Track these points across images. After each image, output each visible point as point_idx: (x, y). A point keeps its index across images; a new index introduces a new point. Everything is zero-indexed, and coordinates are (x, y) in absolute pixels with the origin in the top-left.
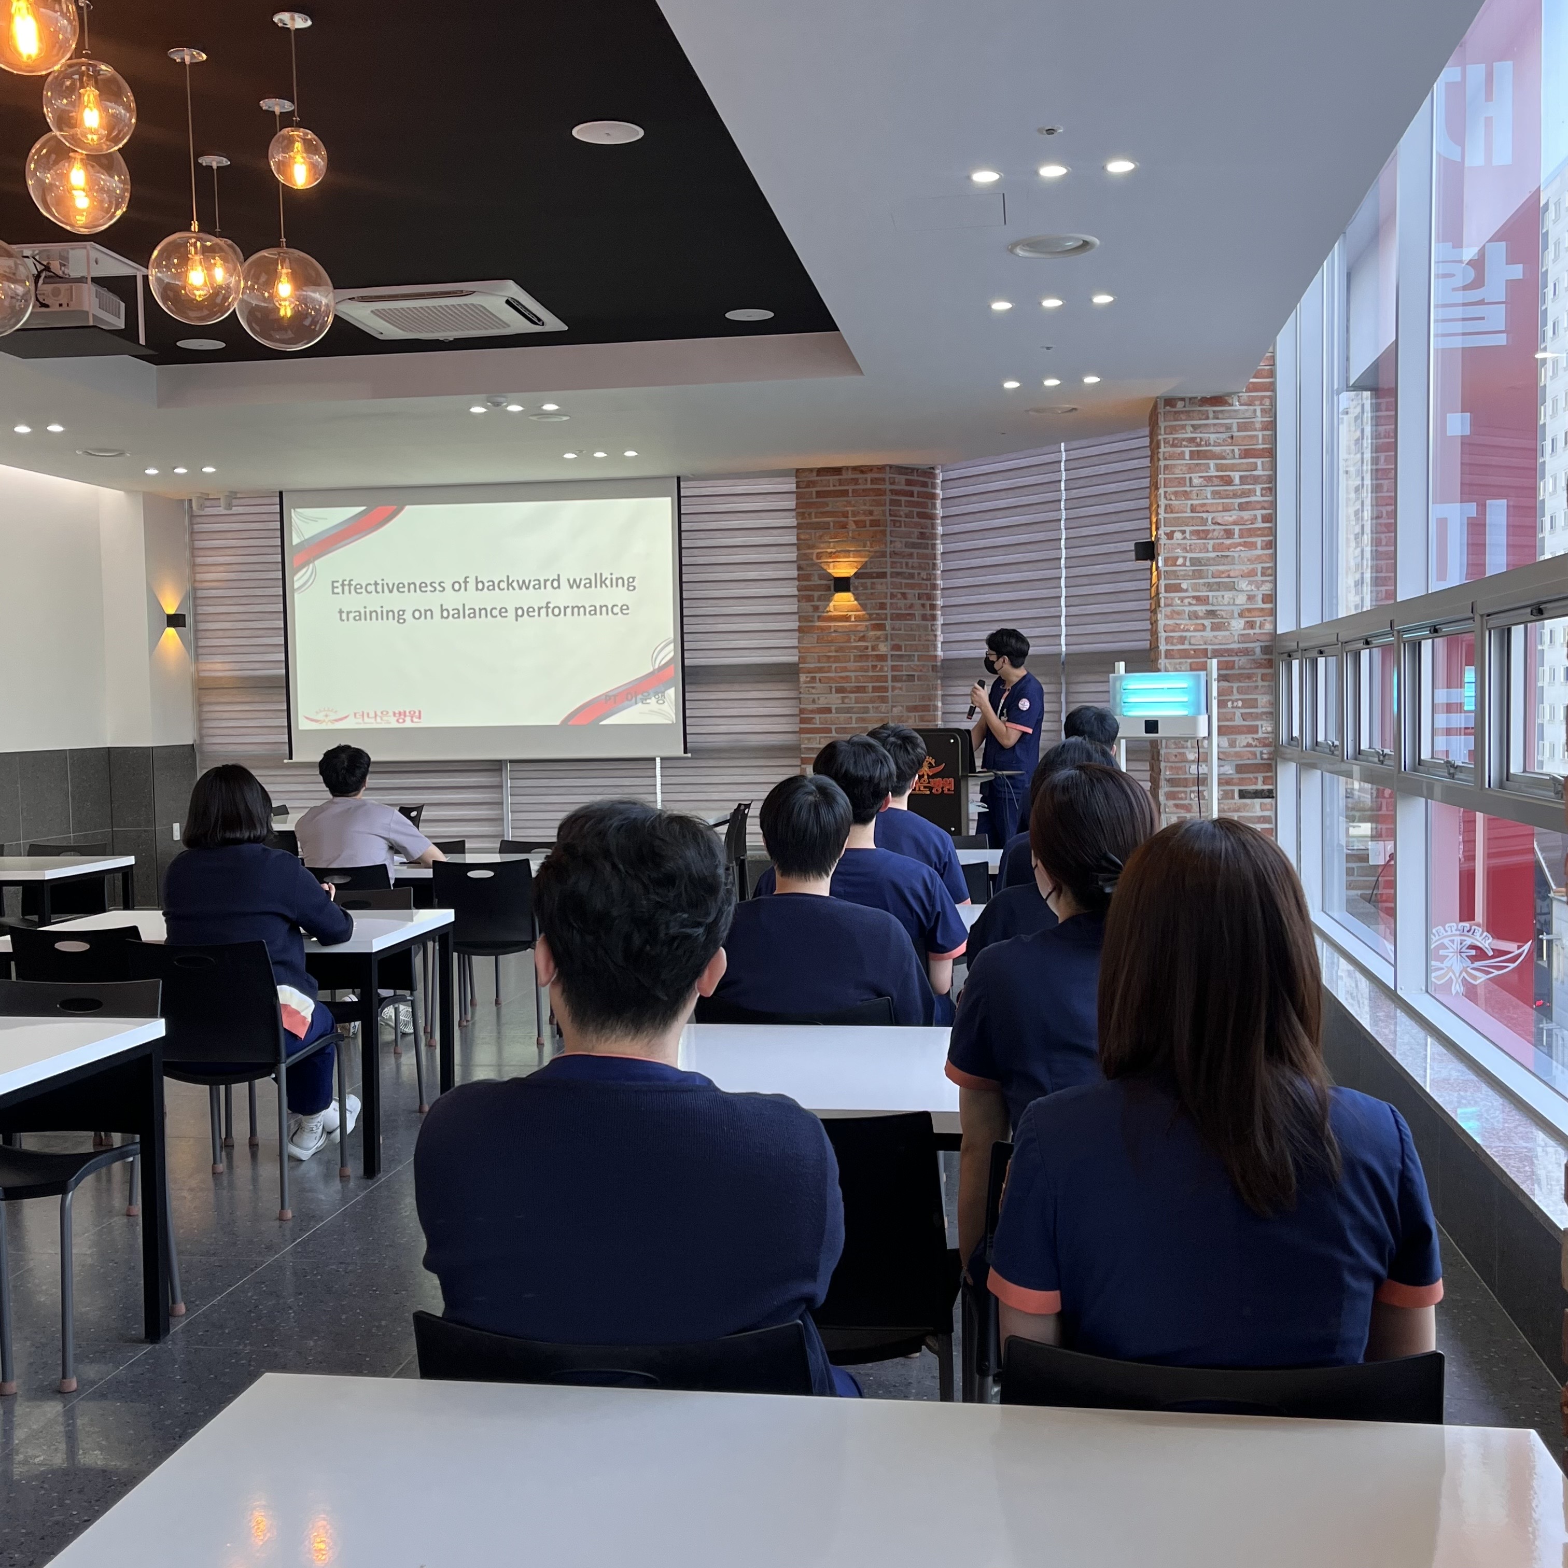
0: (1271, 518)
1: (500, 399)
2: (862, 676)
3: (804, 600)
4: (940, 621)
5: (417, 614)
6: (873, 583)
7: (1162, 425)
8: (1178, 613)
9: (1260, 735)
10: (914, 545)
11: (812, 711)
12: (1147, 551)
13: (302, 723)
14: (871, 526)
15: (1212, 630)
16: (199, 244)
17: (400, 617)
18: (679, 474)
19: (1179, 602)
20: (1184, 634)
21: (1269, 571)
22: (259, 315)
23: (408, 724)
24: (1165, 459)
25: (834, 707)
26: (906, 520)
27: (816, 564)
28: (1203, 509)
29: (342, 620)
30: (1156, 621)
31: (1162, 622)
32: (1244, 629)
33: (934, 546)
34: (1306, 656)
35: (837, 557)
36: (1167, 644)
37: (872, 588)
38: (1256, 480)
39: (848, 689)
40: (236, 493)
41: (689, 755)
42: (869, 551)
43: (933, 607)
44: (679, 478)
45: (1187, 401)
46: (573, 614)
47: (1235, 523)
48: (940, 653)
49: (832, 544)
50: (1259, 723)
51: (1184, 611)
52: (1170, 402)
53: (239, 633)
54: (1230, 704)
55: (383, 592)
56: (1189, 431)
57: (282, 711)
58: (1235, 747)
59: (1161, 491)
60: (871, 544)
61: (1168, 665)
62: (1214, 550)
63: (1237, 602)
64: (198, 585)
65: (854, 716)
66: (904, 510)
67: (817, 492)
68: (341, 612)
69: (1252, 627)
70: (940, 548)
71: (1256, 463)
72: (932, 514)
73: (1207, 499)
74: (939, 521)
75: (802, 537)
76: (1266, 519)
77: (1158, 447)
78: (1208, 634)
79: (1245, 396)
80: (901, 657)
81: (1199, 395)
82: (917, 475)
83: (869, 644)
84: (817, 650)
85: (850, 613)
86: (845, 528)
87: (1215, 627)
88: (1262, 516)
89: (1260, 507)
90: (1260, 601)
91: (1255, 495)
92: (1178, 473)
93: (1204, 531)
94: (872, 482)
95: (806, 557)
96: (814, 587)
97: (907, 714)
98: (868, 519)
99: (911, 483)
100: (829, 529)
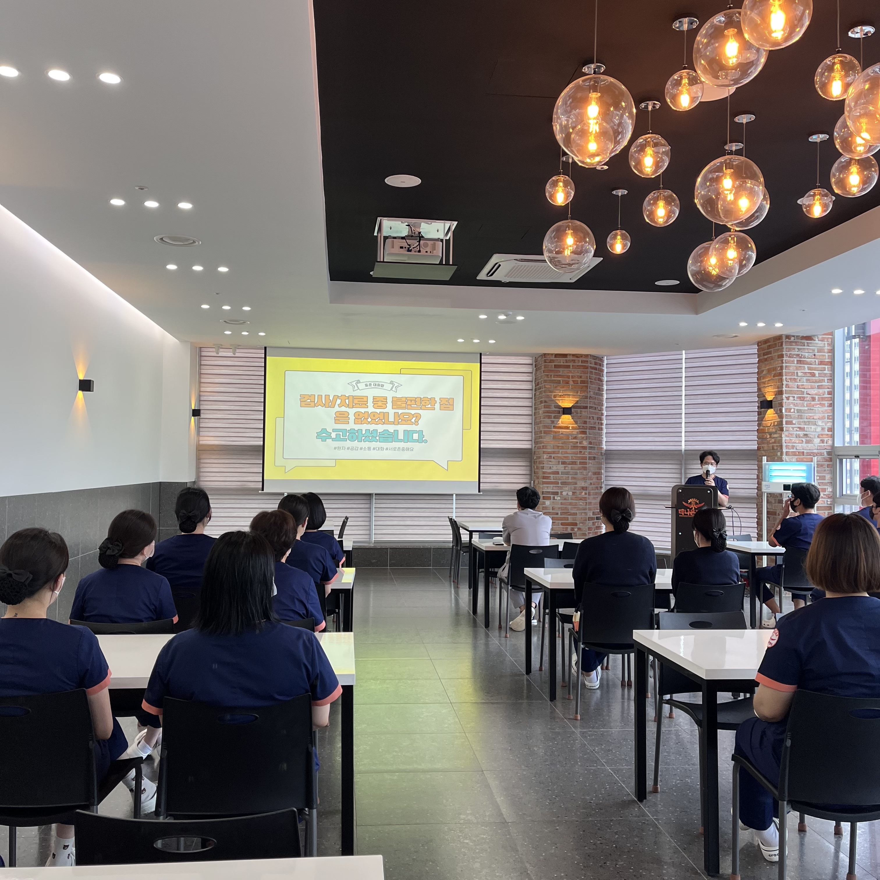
0: (832, 393)
2: (575, 456)
3: (547, 418)
4: (605, 431)
6: (581, 411)
7: (784, 347)
8: (791, 435)
9: (826, 493)
10: (597, 394)
11: (550, 473)
14: (580, 383)
15: (806, 443)
18: (481, 352)
19: (792, 429)
20: (794, 444)
21: (831, 417)
24: (786, 363)
25: (560, 471)
26: (594, 381)
27: (553, 400)
30: (781, 438)
31: (784, 439)
32: (820, 443)
33: (603, 395)
35: (564, 397)
36: (786, 449)
37: (580, 414)
38: (825, 375)
39: (568, 463)
41: (481, 493)
42: (580, 396)
43: (602, 424)
44: (481, 354)
45: (796, 337)
47: (816, 394)
48: (604, 447)
49: (561, 391)
50: (826, 487)
51: (794, 434)
52: (788, 337)
56: (796, 351)
59: (784, 377)
60: (580, 392)
61: (787, 459)
62: (807, 406)
63: (817, 430)
65: (570, 476)
66: (594, 376)
67: (555, 365)
69: (823, 443)
70: (605, 396)
71: (826, 368)
72: (602, 379)
73: (804, 382)
74: (605, 383)
75: (547, 387)
76: (829, 393)
77: (783, 357)
78: (804, 445)
79: (820, 337)
80: (591, 447)
81: (801, 335)
82: (598, 360)
83: (578, 441)
84: (552, 443)
85: (569, 425)
86: (568, 383)
87: (807, 442)
88: (828, 392)
89: (826, 387)
90: (826, 431)
91: (825, 382)
92: (792, 369)
93: (802, 397)
94: (582, 362)
95: (548, 396)
96: (551, 412)
97: (593, 476)
98: (579, 380)
99: (596, 364)
100: (560, 383)
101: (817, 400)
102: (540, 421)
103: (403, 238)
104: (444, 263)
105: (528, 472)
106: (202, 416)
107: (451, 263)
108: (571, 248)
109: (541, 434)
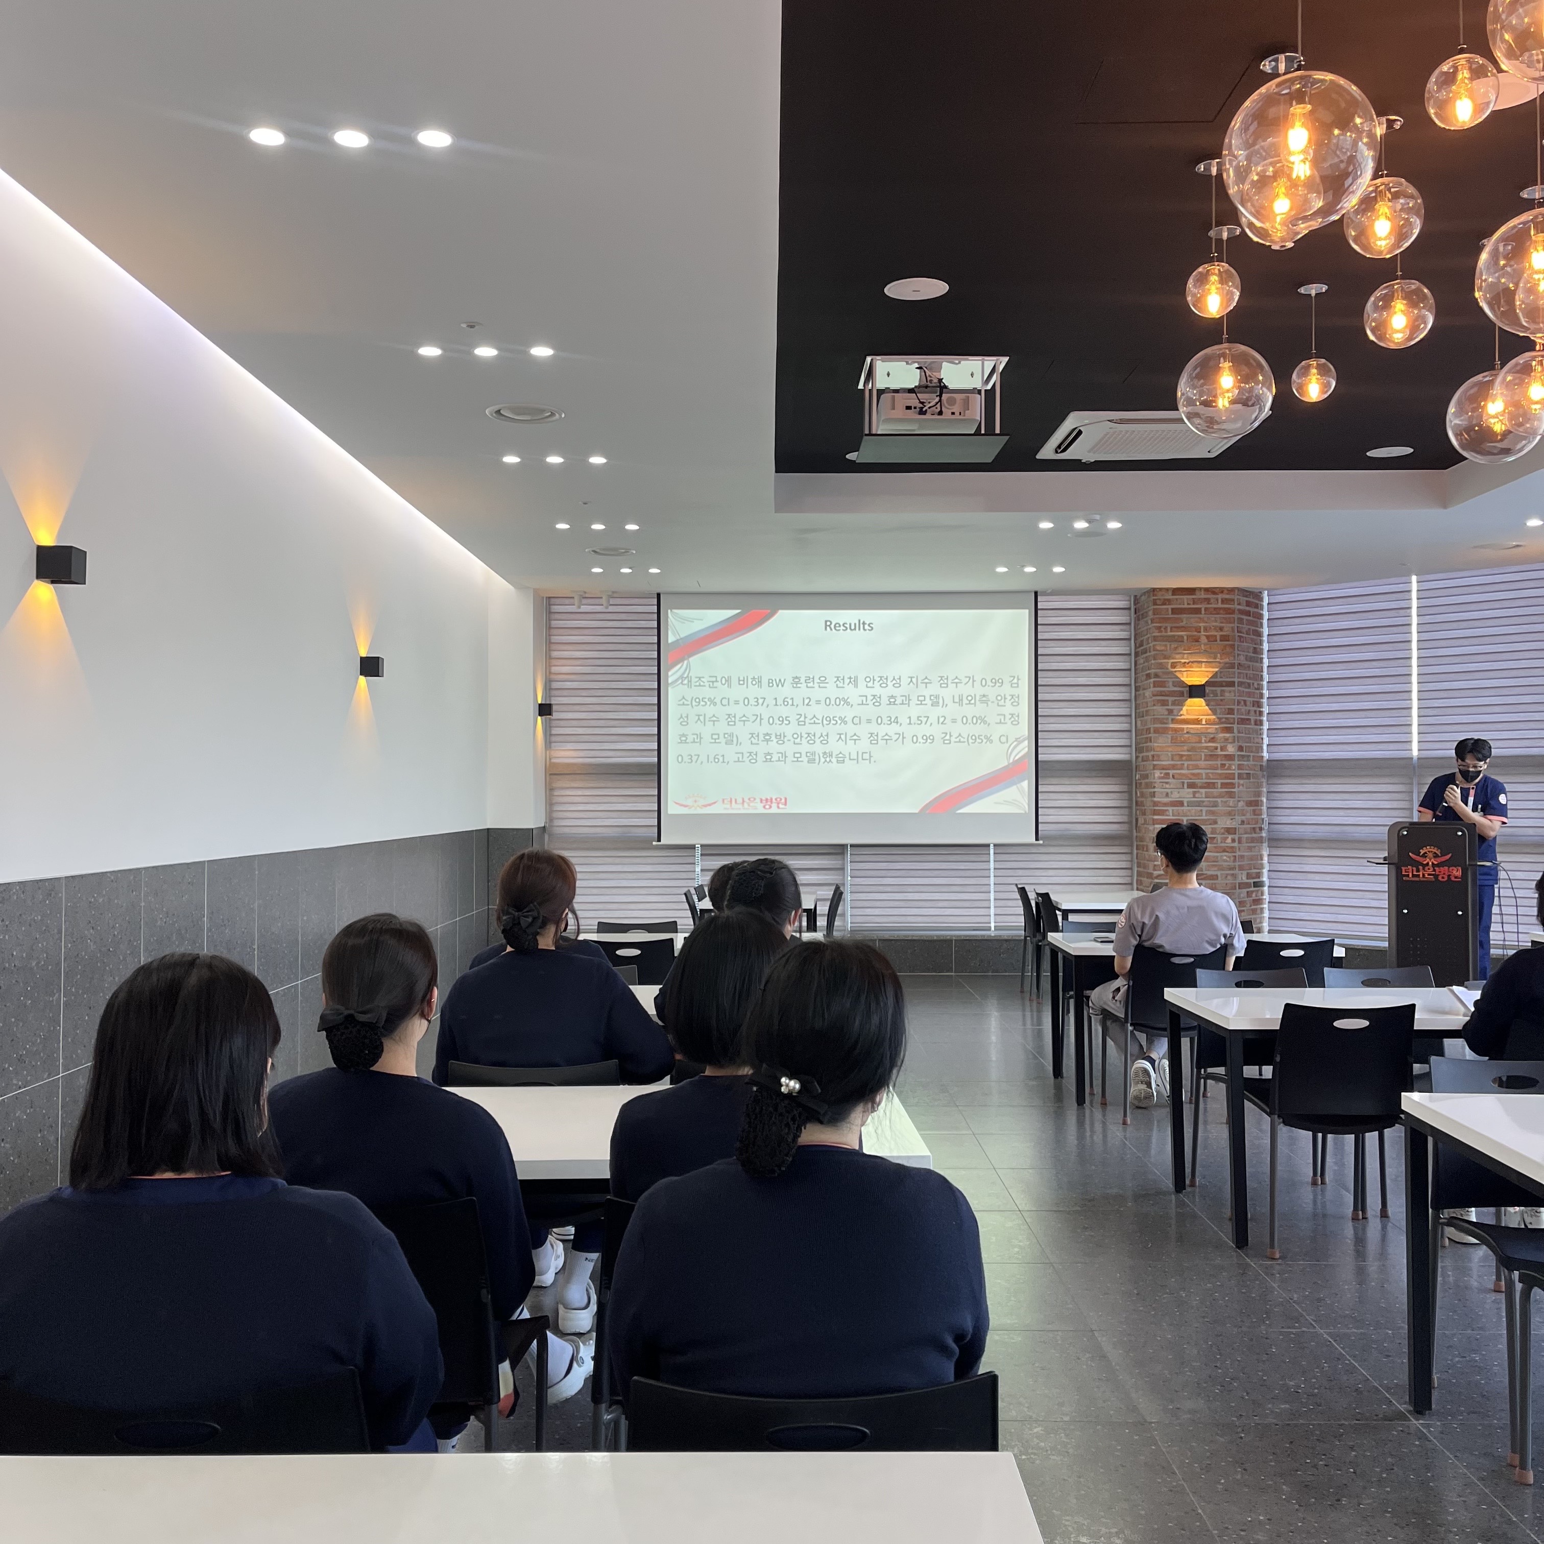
2: (1212, 773)
3: (1160, 704)
4: (1266, 726)
6: (1222, 691)
10: (1251, 659)
11: (1165, 804)
13: (671, 808)
14: (1221, 641)
18: (1036, 590)
23: (774, 810)
25: (1185, 801)
26: (1246, 636)
27: (1171, 673)
33: (1261, 660)
35: (1190, 667)
37: (1222, 695)
39: (1199, 785)
40: (615, 593)
41: (1041, 842)
42: (1220, 663)
43: (1261, 713)
44: (1036, 593)
48: (1265, 755)
49: (1186, 655)
60: (1221, 656)
64: (553, 677)
65: (1204, 809)
67: (1172, 609)
70: (1266, 662)
72: (1261, 632)
74: (1265, 639)
75: (1158, 648)
80: (1243, 756)
82: (1252, 597)
83: (1218, 745)
84: (1170, 749)
85: (1201, 717)
86: (1198, 641)
94: (1223, 601)
95: (1161, 666)
96: (1168, 693)
97: (1246, 808)
98: (1218, 634)
99: (1248, 604)
100: (1183, 642)
102: (1147, 711)
103: (911, 391)
104: (983, 432)
105: (1125, 804)
106: (555, 715)
107: (998, 431)
108: (1230, 395)
109: (1150, 733)
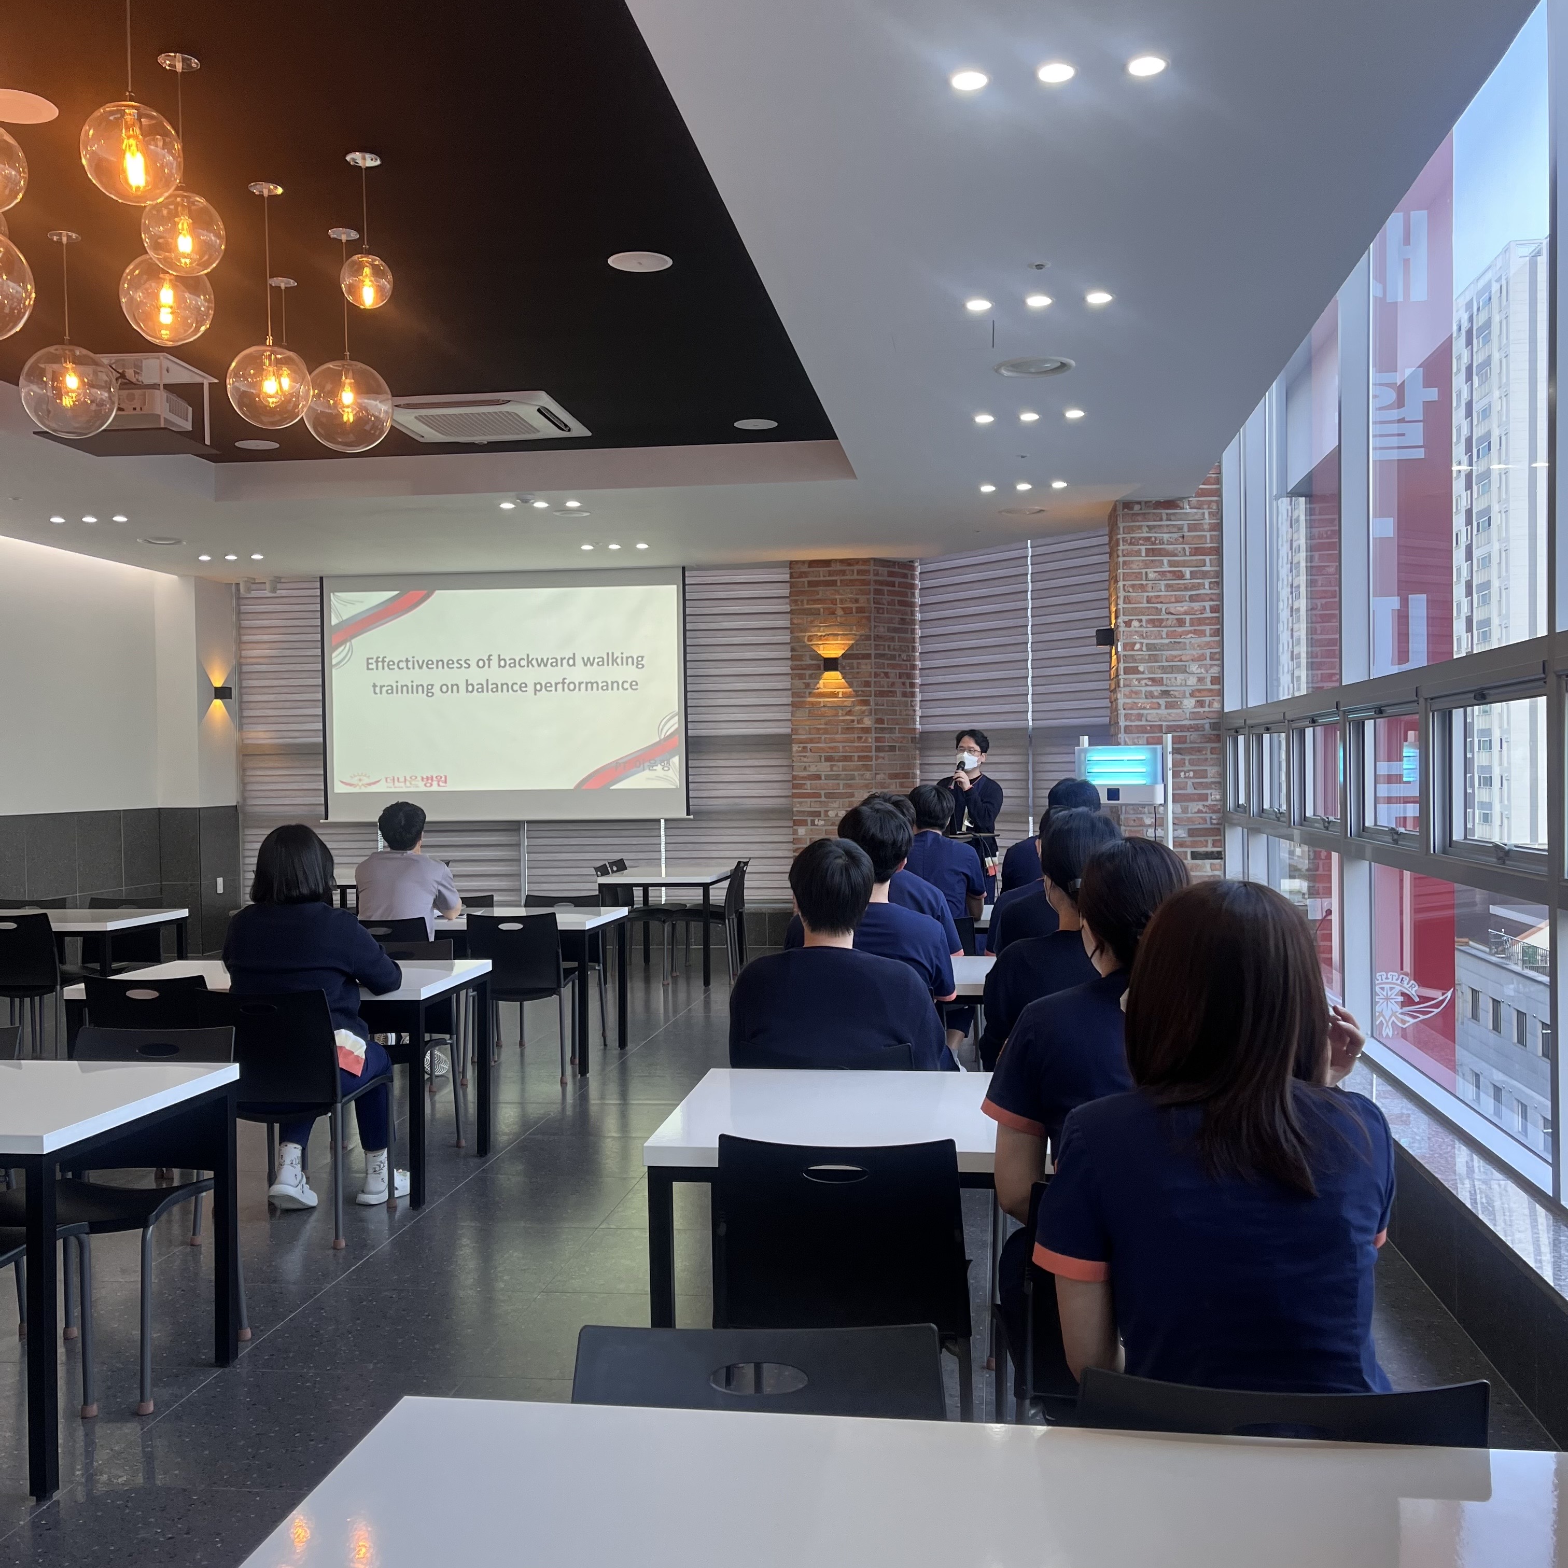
0: (1218, 609)
1: (529, 497)
2: (849, 746)
3: (797, 678)
4: (918, 698)
5: (444, 689)
6: (858, 664)
7: (1121, 525)
8: (1136, 693)
9: (1209, 802)
10: (895, 630)
11: (803, 778)
12: (1107, 637)
13: (338, 787)
14: (857, 613)
15: (1166, 708)
16: (273, 357)
17: (429, 691)
18: (685, 565)
19: (1136, 683)
20: (1142, 712)
21: (1217, 656)
22: (324, 420)
23: (435, 788)
24: (1124, 556)
25: (823, 774)
26: (889, 607)
27: (807, 646)
28: (1157, 600)
29: (375, 693)
30: (1116, 699)
31: (1121, 700)
32: (1195, 708)
33: (913, 631)
34: (1254, 732)
35: (827, 640)
36: (1126, 720)
37: (858, 668)
38: (1205, 575)
39: (836, 758)
40: (280, 578)
41: (692, 817)
42: (855, 635)
43: (912, 685)
44: (684, 568)
45: (1143, 504)
46: (587, 689)
47: (1186, 613)
48: (918, 726)
49: (822, 629)
50: (1209, 792)
51: (1141, 691)
52: (1127, 505)
53: (280, 705)
54: (1182, 774)
55: (414, 668)
56: (1144, 531)
57: (320, 775)
58: (1187, 813)
59: (1121, 584)
60: (857, 628)
61: (1127, 739)
62: (1168, 637)
63: (1189, 683)
64: (243, 661)
65: (841, 782)
66: (886, 598)
67: (809, 582)
68: (375, 686)
69: (1202, 706)
70: (919, 633)
71: (1204, 560)
72: (912, 602)
73: (1161, 591)
74: (917, 609)
75: (795, 622)
76: (1213, 609)
77: (1118, 545)
78: (1163, 711)
79: (1194, 500)
80: (882, 729)
81: (1154, 499)
82: (896, 567)
83: (855, 718)
84: (808, 723)
85: (838, 690)
86: (834, 614)
87: (1169, 706)
88: (1211, 607)
89: (1207, 598)
90: (1209, 683)
91: (1204, 588)
92: (1135, 568)
93: (1158, 619)
94: (859, 572)
95: (801, 639)
96: (805, 667)
98: (854, 606)
99: (892, 575)
100: (819, 614)
101: (1187, 624)
106: (245, 698)
